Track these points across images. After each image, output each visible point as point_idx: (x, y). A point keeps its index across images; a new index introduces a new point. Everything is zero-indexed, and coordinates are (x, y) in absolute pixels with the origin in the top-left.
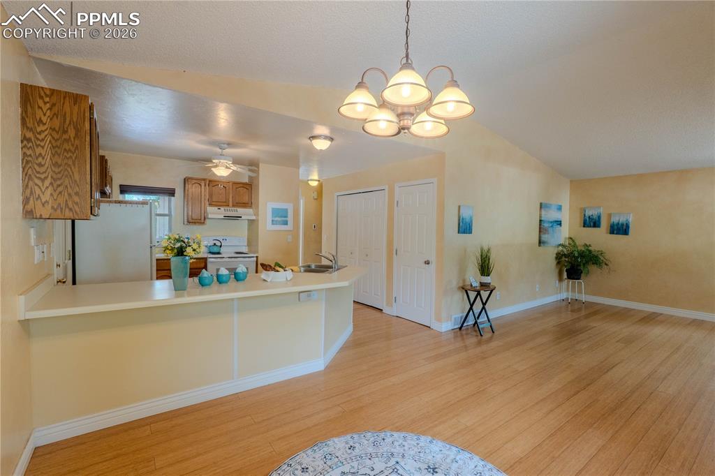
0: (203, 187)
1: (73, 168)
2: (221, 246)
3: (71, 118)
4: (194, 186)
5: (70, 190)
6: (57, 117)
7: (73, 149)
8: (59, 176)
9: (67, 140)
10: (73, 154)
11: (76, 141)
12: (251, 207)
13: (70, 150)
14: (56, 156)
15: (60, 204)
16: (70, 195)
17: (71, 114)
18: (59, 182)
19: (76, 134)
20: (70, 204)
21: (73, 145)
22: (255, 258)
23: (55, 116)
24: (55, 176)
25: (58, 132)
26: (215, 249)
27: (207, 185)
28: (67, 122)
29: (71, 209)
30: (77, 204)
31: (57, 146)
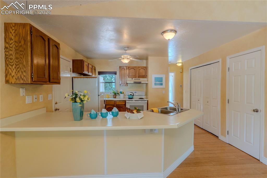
0: (126, 70)
1: (23, 59)
2: (133, 95)
3: (22, 35)
4: (122, 69)
5: (22, 70)
6: (17, 36)
7: (23, 50)
8: (18, 63)
9: (21, 46)
10: (23, 52)
11: (24, 46)
12: (146, 77)
13: (22, 51)
14: (17, 54)
15: (18, 77)
16: (22, 72)
17: (22, 33)
18: (18, 66)
19: (24, 43)
20: (22, 76)
21: (23, 48)
22: (147, 101)
23: (16, 35)
24: (16, 64)
25: (17, 43)
26: (131, 97)
27: (127, 69)
28: (21, 37)
29: (22, 79)
30: (25, 76)
31: (17, 49)
